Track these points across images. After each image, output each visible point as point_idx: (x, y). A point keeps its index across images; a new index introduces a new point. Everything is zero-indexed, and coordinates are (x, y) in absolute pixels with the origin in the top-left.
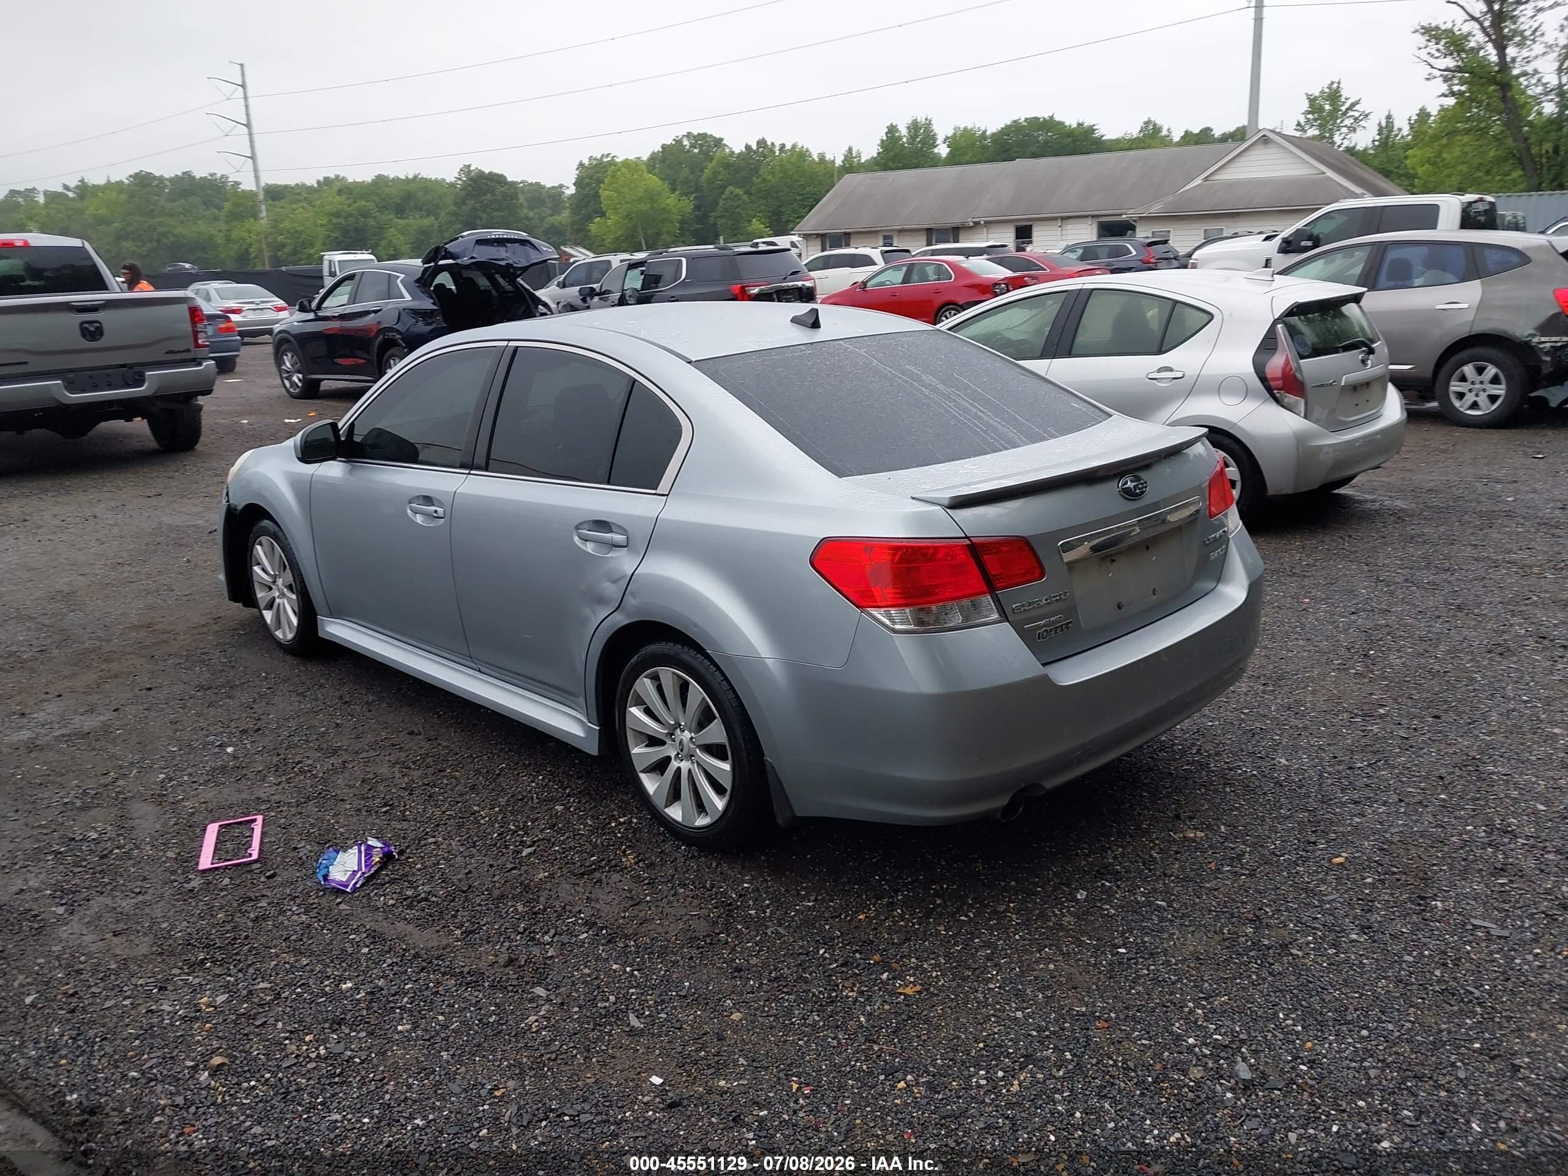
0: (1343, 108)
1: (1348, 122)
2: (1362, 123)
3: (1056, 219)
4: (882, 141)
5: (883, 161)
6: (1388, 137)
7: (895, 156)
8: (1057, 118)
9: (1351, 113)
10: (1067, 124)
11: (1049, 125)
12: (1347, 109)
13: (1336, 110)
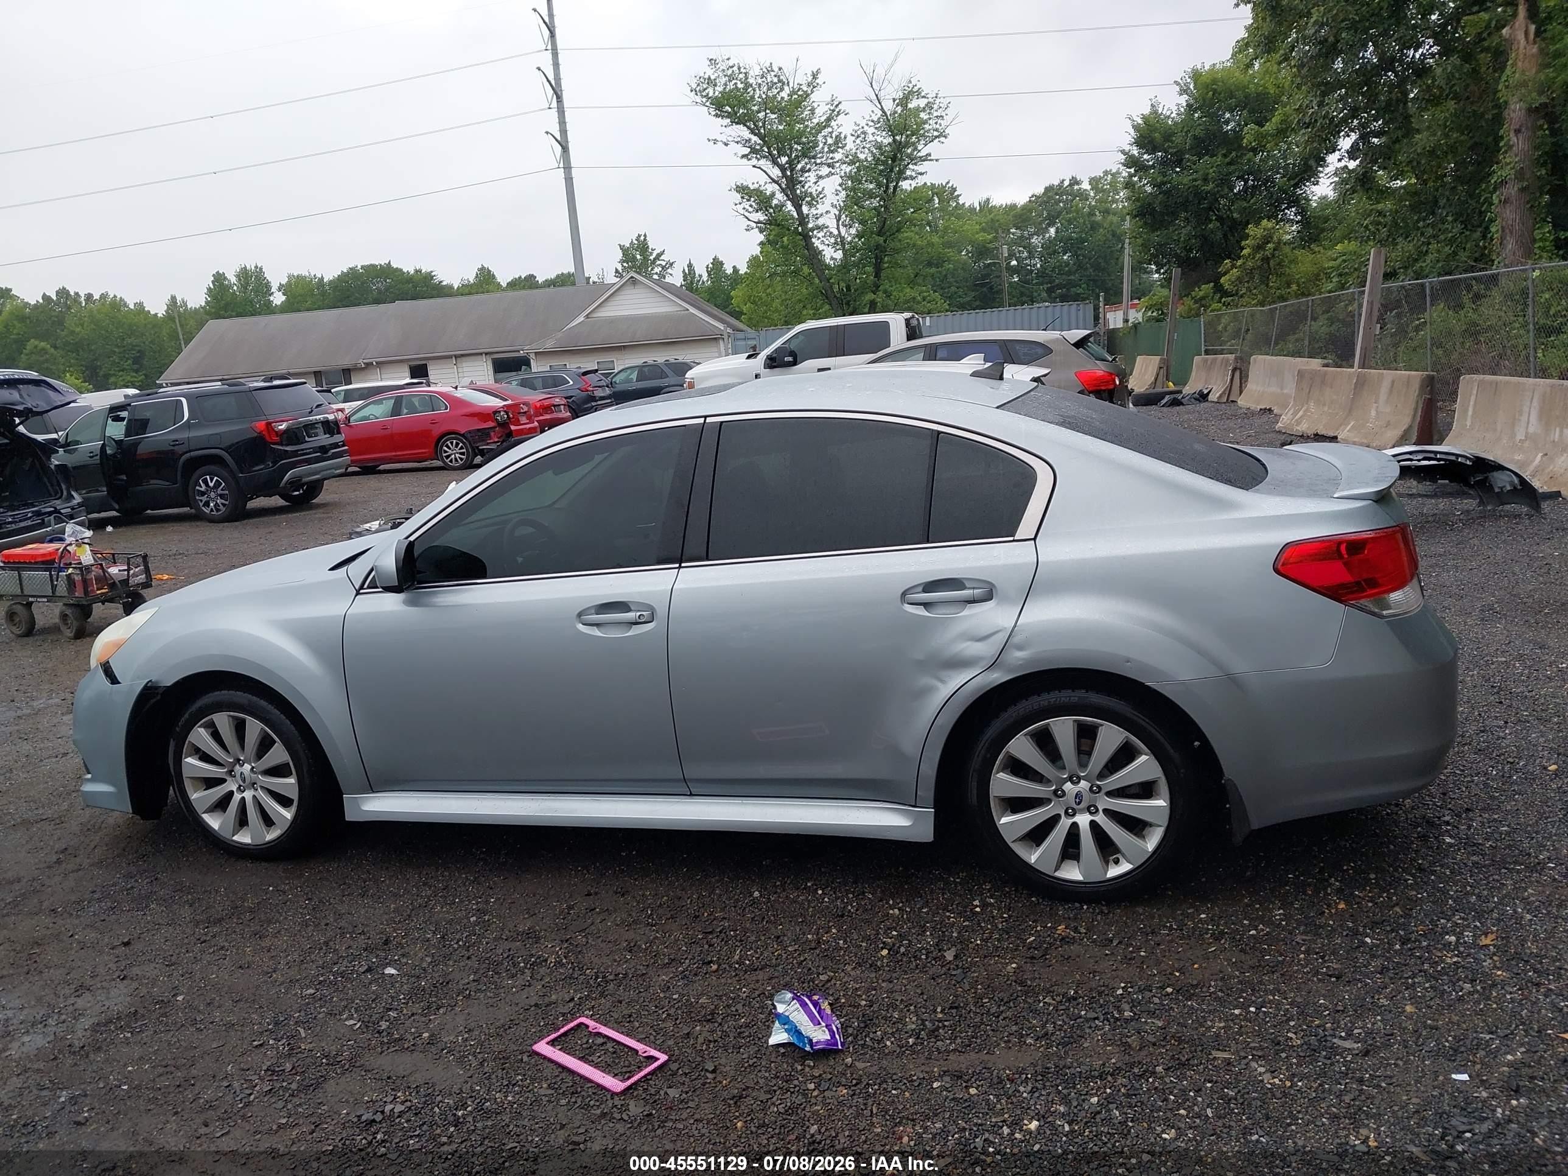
0: (652, 258)
1: (657, 270)
2: (669, 271)
3: (450, 357)
4: (209, 289)
5: (213, 310)
6: (692, 283)
7: (227, 305)
8: (394, 265)
9: (658, 262)
10: (405, 270)
11: (387, 271)
12: (655, 259)
13: (645, 259)
